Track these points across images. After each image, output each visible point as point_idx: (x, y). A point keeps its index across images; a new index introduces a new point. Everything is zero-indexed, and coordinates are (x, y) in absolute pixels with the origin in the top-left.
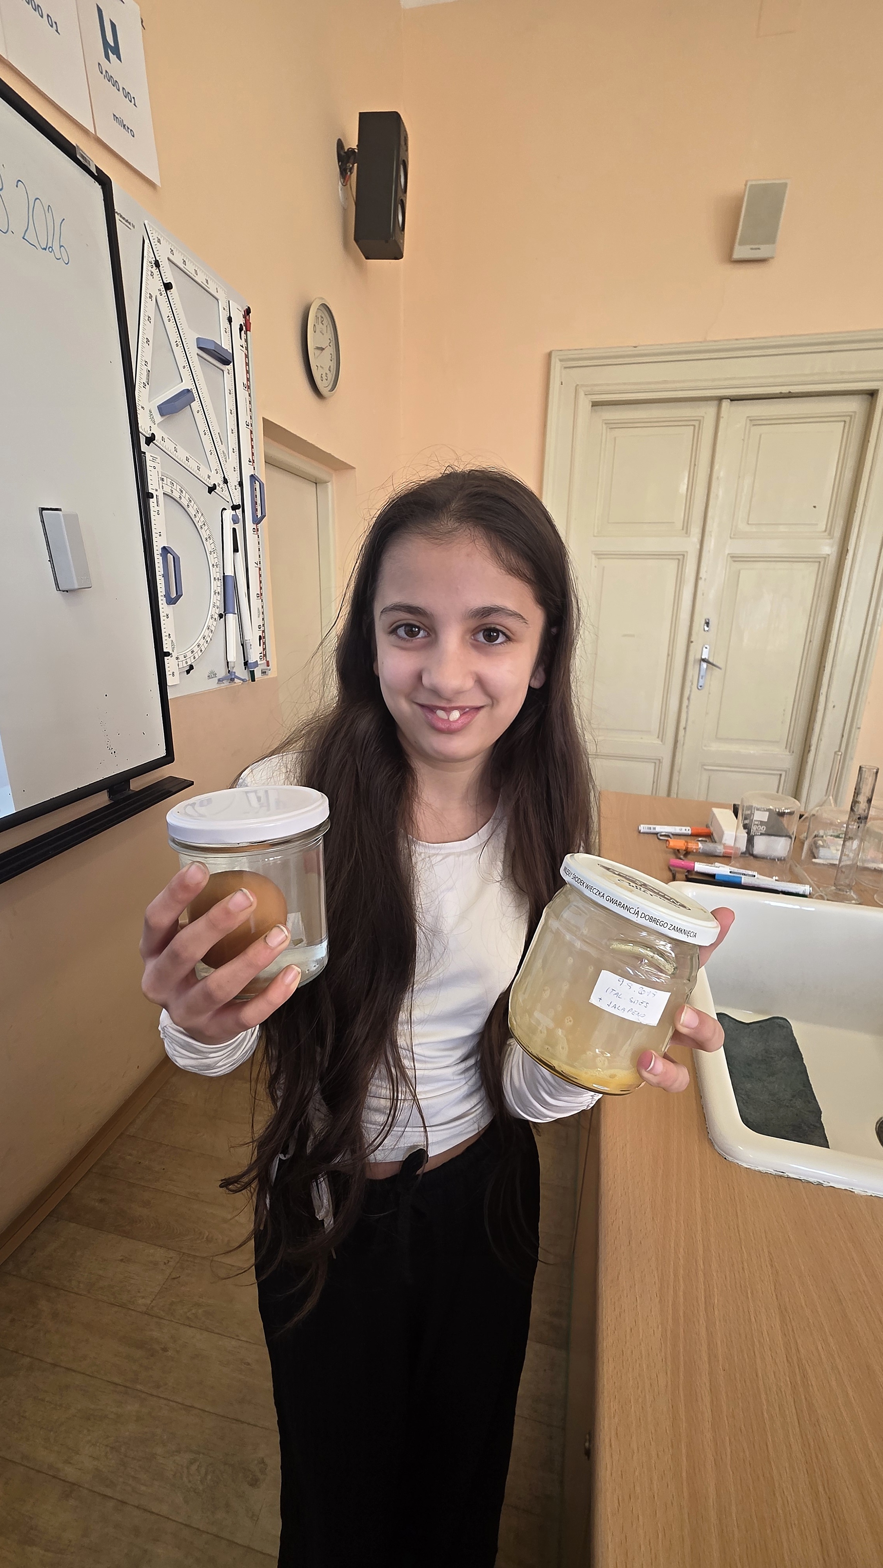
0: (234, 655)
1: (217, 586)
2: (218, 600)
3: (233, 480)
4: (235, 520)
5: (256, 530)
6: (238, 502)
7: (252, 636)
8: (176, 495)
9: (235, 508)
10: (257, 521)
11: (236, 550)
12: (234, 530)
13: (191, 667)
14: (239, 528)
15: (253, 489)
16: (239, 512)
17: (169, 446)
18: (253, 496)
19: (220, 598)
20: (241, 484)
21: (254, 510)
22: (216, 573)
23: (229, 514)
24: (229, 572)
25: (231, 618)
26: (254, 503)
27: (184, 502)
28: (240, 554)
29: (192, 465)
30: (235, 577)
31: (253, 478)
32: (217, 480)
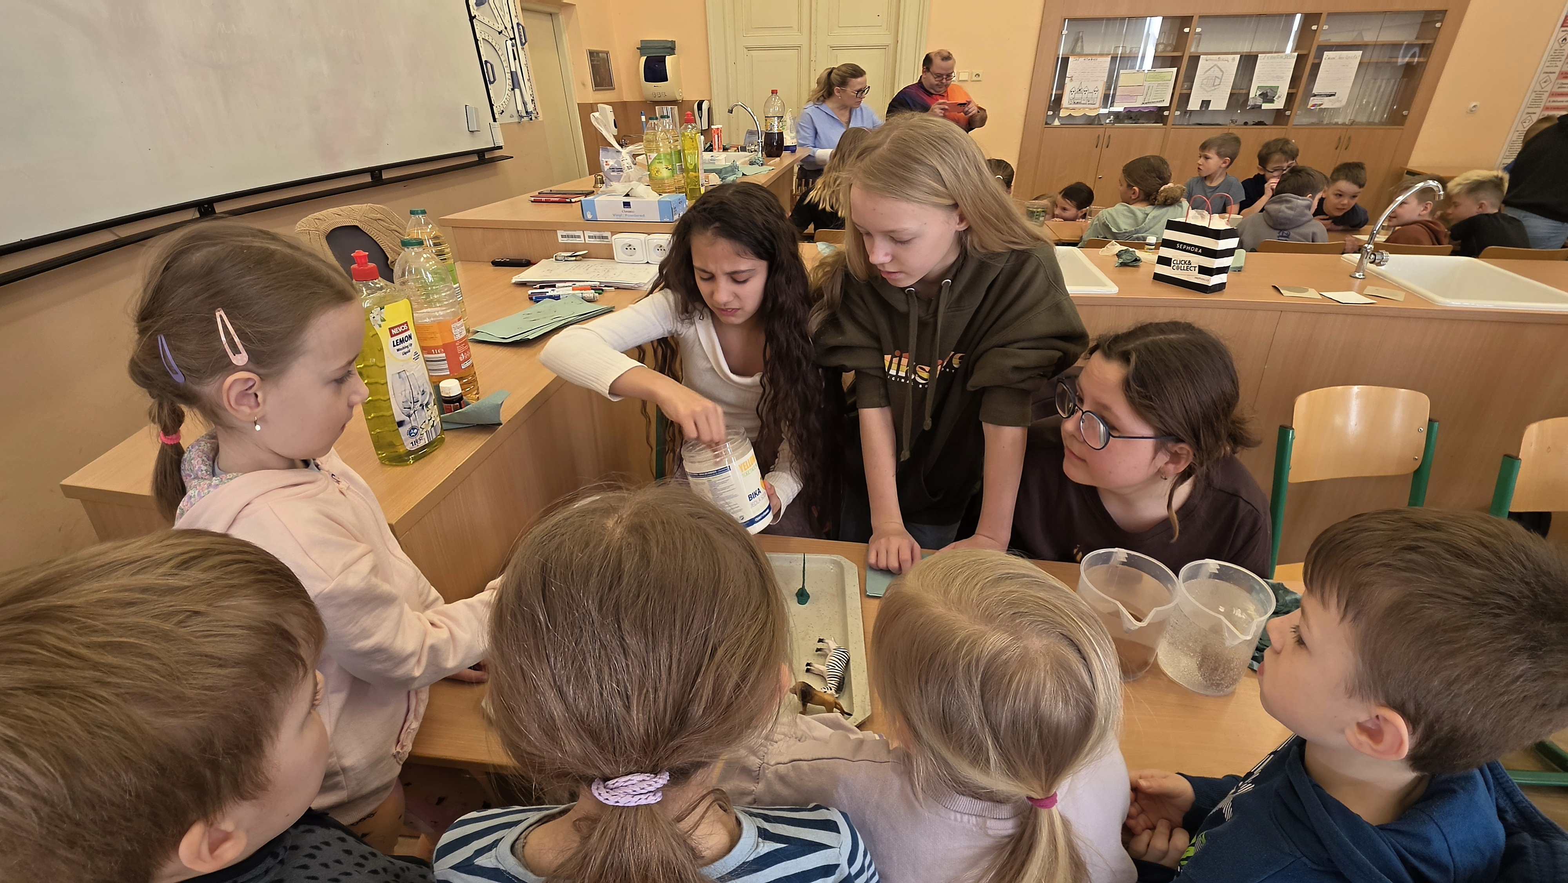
0: (520, 107)
1: (509, 76)
2: (510, 82)
3: (509, 27)
4: (513, 46)
5: (523, 49)
6: (512, 36)
7: (528, 99)
8: (487, 38)
9: (511, 39)
10: (522, 44)
11: (515, 59)
12: (513, 50)
13: (503, 111)
14: (515, 48)
15: (519, 29)
16: (514, 41)
17: (481, 18)
18: (519, 32)
19: (511, 81)
20: (513, 28)
21: (521, 39)
22: (507, 70)
23: (509, 43)
24: (513, 70)
25: (517, 91)
26: (520, 36)
27: (490, 41)
28: (517, 60)
29: (491, 24)
30: (516, 72)
31: (518, 24)
32: (502, 28)
